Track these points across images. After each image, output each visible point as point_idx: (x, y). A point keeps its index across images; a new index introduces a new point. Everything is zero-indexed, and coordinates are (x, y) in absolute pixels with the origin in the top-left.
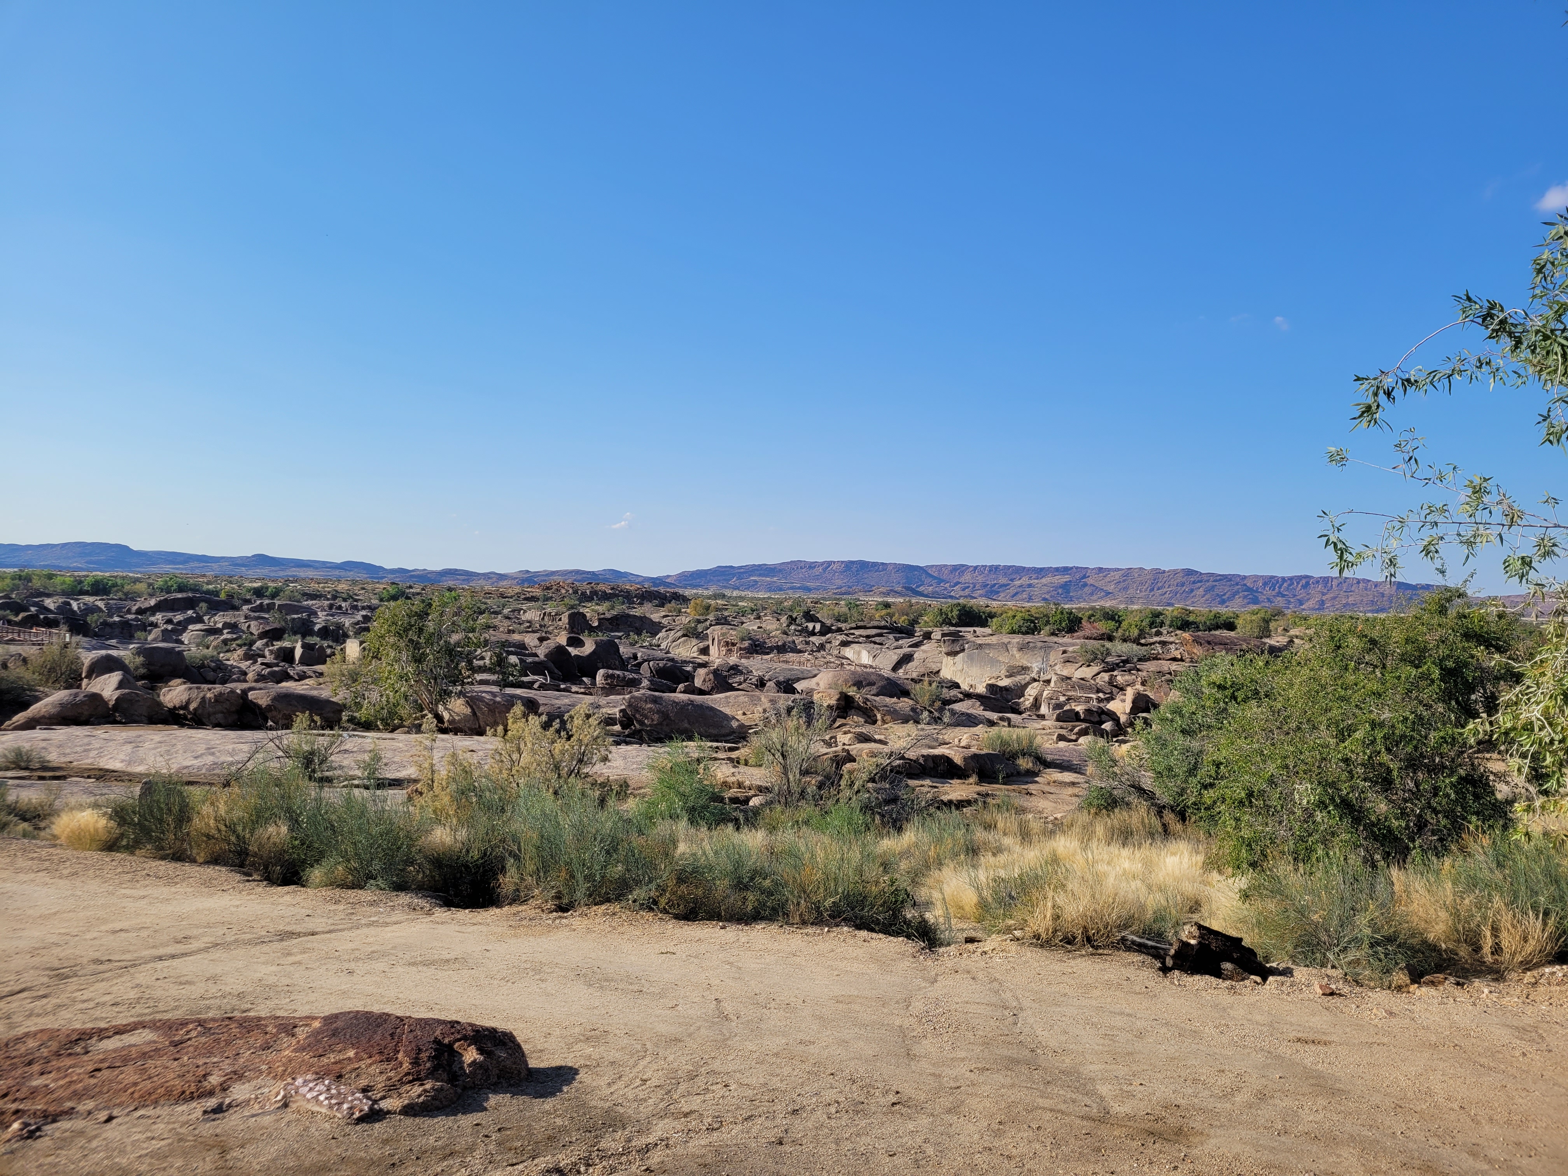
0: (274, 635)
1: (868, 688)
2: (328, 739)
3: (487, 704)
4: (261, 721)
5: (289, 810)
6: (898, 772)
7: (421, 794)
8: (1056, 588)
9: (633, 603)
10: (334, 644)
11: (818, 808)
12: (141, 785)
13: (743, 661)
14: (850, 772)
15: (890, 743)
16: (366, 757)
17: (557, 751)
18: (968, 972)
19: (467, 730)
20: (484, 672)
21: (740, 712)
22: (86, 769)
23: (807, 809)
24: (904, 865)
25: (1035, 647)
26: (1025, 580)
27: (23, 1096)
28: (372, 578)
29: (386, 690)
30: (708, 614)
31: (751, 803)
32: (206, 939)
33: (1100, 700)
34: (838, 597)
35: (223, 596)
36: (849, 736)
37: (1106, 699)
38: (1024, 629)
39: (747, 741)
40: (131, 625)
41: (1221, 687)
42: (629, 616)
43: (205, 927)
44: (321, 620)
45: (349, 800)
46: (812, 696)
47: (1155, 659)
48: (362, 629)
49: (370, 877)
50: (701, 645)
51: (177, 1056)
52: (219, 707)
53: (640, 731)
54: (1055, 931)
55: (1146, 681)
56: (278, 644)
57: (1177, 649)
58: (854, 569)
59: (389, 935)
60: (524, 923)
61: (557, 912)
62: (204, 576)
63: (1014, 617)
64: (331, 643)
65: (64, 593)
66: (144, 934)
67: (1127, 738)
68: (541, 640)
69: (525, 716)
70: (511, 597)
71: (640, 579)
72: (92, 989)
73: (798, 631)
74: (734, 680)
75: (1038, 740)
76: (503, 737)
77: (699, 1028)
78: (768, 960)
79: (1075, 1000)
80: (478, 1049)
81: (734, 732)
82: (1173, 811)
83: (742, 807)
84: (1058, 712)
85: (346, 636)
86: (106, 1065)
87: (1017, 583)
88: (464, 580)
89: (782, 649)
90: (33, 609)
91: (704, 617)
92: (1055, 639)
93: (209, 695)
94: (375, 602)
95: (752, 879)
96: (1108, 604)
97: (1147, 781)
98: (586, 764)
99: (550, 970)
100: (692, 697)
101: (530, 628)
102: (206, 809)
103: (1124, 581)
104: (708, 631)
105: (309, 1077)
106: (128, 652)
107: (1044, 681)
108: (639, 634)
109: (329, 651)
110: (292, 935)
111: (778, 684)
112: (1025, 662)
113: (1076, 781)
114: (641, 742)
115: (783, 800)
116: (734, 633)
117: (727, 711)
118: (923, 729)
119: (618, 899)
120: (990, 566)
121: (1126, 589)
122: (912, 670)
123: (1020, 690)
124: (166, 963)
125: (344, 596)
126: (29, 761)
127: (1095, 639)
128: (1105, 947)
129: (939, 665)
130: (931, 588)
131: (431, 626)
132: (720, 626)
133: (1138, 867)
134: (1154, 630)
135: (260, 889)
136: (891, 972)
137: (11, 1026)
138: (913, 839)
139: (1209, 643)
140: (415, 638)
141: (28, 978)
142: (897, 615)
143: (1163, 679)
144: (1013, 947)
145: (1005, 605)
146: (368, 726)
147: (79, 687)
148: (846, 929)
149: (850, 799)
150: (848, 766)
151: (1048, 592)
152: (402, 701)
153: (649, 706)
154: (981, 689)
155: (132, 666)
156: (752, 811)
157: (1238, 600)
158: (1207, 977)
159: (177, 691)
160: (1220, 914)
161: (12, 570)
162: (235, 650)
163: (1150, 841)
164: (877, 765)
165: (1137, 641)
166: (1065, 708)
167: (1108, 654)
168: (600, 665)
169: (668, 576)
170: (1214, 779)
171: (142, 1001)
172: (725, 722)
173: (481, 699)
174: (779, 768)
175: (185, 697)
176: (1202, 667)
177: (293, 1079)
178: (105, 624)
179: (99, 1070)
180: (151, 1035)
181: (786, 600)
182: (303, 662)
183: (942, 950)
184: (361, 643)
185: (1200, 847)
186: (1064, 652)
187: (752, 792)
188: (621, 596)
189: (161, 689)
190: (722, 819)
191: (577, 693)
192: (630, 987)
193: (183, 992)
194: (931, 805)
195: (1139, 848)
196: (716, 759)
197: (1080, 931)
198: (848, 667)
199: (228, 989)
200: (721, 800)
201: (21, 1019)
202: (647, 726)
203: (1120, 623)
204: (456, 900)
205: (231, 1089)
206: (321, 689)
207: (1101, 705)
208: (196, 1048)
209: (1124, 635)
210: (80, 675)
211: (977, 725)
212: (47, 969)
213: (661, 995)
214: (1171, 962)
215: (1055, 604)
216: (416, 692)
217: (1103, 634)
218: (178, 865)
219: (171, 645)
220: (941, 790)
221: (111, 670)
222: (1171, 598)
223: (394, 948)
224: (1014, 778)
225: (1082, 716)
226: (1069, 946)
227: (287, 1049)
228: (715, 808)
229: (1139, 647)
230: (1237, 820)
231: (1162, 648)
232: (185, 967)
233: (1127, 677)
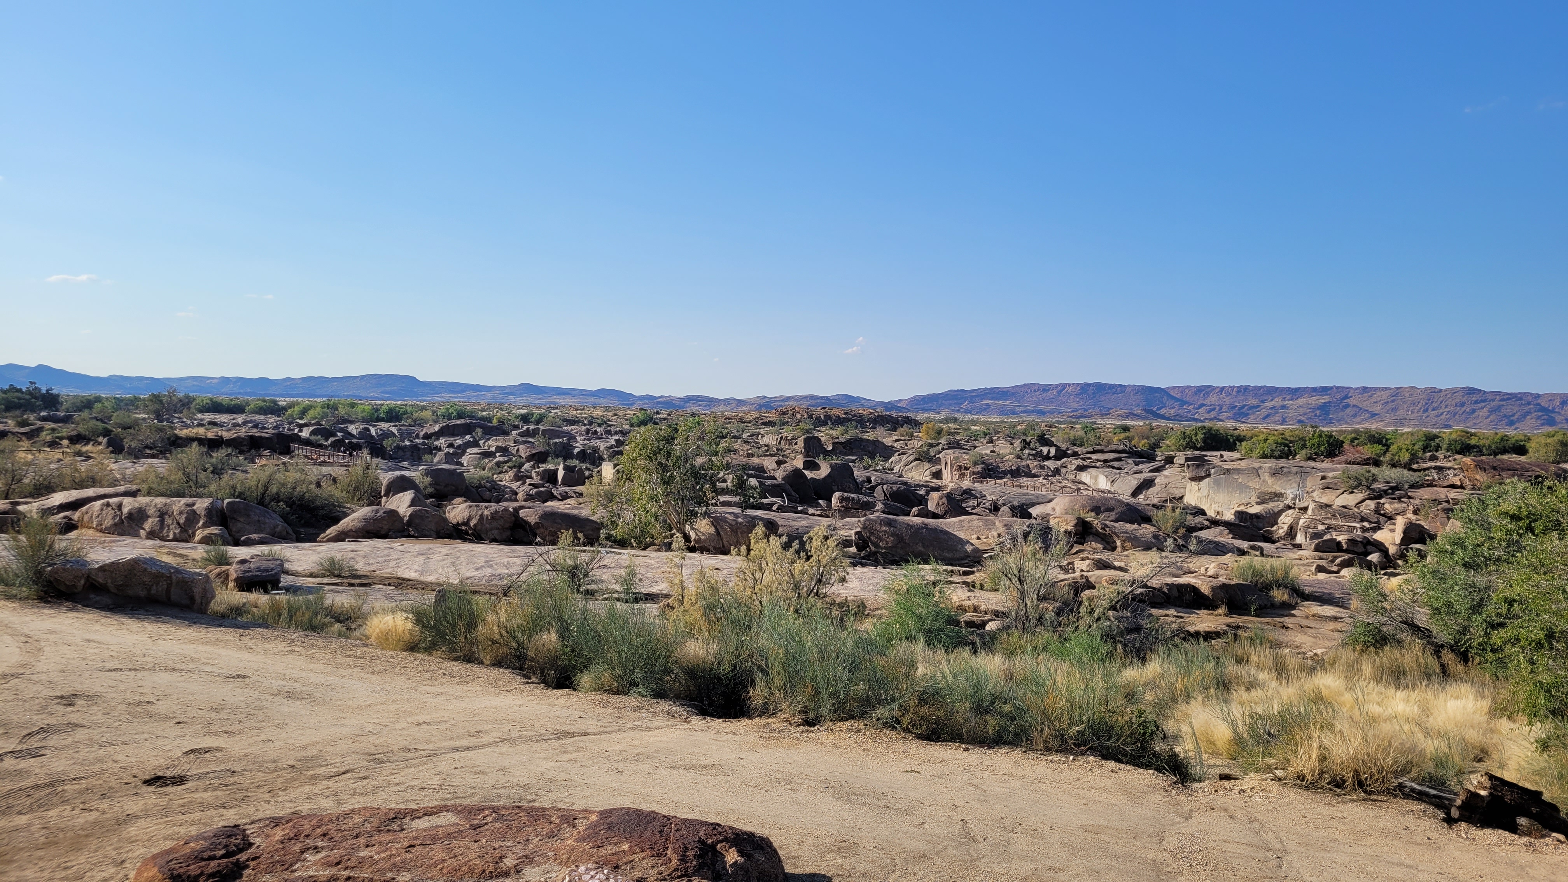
0: (539, 458)
1: (1106, 514)
2: (589, 554)
3: (730, 524)
4: (531, 537)
5: (561, 619)
6: (1141, 601)
7: (673, 608)
8: (1313, 410)
9: (866, 427)
10: (591, 467)
11: (1056, 635)
12: (435, 593)
13: (976, 485)
14: (1090, 599)
15: (1132, 571)
16: (623, 572)
17: (797, 571)
18: (1226, 810)
19: (711, 548)
20: (726, 494)
21: (974, 536)
22: (387, 578)
23: (1044, 636)
24: (1149, 697)
25: (1289, 472)
26: (1278, 401)
27: (353, 865)
28: (623, 404)
29: (638, 510)
30: (940, 438)
31: (988, 628)
32: (494, 734)
33: (1364, 530)
34: (1073, 420)
35: (495, 422)
36: (1087, 562)
37: (1372, 529)
38: (1276, 453)
39: (982, 566)
40: (419, 449)
41: (1515, 518)
42: (862, 440)
43: (493, 723)
44: (579, 444)
45: (612, 611)
46: (1048, 521)
47: (1429, 486)
48: (616, 453)
49: (634, 684)
50: (934, 469)
51: (477, 838)
52: (495, 524)
53: (875, 553)
54: (1322, 773)
55: (1419, 510)
56: (543, 467)
57: (1455, 475)
58: (1090, 392)
59: (652, 739)
60: (773, 734)
61: (804, 726)
62: (479, 403)
63: (1266, 440)
64: (588, 466)
65: (364, 420)
66: (443, 727)
67: (1397, 571)
68: (779, 463)
69: (767, 537)
70: (750, 422)
71: (872, 404)
72: (402, 774)
73: (1032, 455)
74: (968, 504)
75: (1294, 572)
76: (746, 556)
77: (946, 847)
78: (1012, 785)
79: (1346, 846)
80: (738, 851)
81: (969, 556)
82: (1453, 651)
83: (978, 632)
84: (1317, 541)
85: (601, 459)
86: (419, 842)
87: (1270, 404)
88: (706, 406)
89: (1016, 473)
90: (339, 434)
91: (936, 441)
92: (1313, 464)
93: (486, 513)
94: (626, 427)
95: (992, 703)
96: (1373, 426)
97: (1422, 617)
98: (824, 584)
99: (800, 781)
100: (926, 520)
101: (768, 452)
102: (491, 618)
103: (1393, 401)
104: (940, 455)
105: (590, 865)
106: (418, 473)
107: (1300, 509)
108: (872, 458)
109: (587, 473)
110: (567, 734)
111: (1012, 508)
112: (1278, 488)
113: (1339, 615)
114: (876, 564)
115: (1020, 625)
116: (967, 457)
117: (961, 535)
118: (1167, 557)
119: (862, 715)
120: (1238, 387)
121: (1394, 410)
122: (1153, 495)
123: (1273, 518)
124: (463, 754)
125: (599, 421)
126: (341, 569)
127: (1358, 464)
128: (1379, 793)
129: (1182, 490)
130: (1173, 411)
131: (677, 450)
132: (952, 451)
133: (1413, 710)
134: (1428, 455)
135: (539, 691)
136: (1142, 804)
137: (340, 803)
138: (1159, 670)
139: (1495, 468)
140: (664, 461)
141: (351, 761)
142: (1136, 438)
143: (1439, 507)
144: (1275, 787)
145: (1255, 428)
146: (623, 543)
147: (379, 504)
148: (1092, 758)
149: (1090, 627)
150: (1087, 593)
151: (1304, 414)
152: (653, 520)
153: (884, 528)
154: (1229, 516)
155: (421, 486)
156: (989, 635)
157: (1530, 421)
158: (1500, 831)
159: (459, 509)
160: (1512, 764)
161: (319, 400)
162: (506, 471)
163: (1426, 682)
164: (1118, 593)
165: (1407, 466)
166: (1325, 538)
167: (1375, 479)
168: (835, 488)
169: (900, 401)
170: (1505, 618)
171: (444, 787)
172: (960, 546)
173: (725, 520)
174: (1015, 594)
175: (466, 514)
176: (1489, 497)
177: (576, 866)
178: (398, 447)
179: (413, 846)
180: (454, 818)
181: (1019, 422)
182: (564, 483)
183: (1195, 785)
184: (615, 466)
185: (1486, 691)
186: (1323, 478)
187: (988, 617)
188: (854, 420)
189: (446, 507)
190: (959, 642)
191: (814, 515)
192: (877, 802)
193: (478, 780)
194: (1176, 635)
195: (1414, 690)
196: (951, 583)
197: (1350, 775)
198: (1085, 493)
199: (515, 780)
200: (957, 623)
201: (347, 796)
202: (882, 549)
203: (1388, 446)
204: (710, 710)
205: (524, 872)
206: (581, 508)
207: (1367, 535)
208: (493, 832)
209: (1392, 459)
210: (380, 493)
211: (1225, 553)
212: (365, 754)
213: (908, 812)
214: (1458, 813)
215: (1313, 427)
216: (665, 512)
217: (1369, 459)
218: (469, 666)
219: (453, 467)
220: (1187, 620)
221: (405, 490)
222: (1449, 419)
223: (657, 751)
224: (1268, 611)
225: (1345, 547)
226: (1338, 790)
227: (570, 838)
228: (952, 631)
229: (1411, 473)
230: (1532, 662)
231: (1438, 473)
232: (478, 758)
233: (1397, 505)
